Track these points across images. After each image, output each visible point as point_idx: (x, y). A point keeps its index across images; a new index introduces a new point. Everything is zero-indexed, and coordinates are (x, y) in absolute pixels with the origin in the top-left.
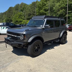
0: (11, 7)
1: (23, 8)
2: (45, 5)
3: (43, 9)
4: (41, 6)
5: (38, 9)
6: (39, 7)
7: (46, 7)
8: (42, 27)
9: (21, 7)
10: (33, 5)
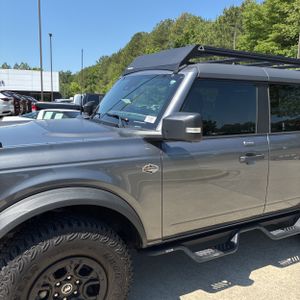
0: (139, 34)
1: (187, 35)
2: (284, 15)
3: (272, 36)
4: (261, 22)
5: (249, 39)
6: (251, 28)
7: (287, 27)
8: (153, 126)
9: (179, 31)
10: (225, 21)
